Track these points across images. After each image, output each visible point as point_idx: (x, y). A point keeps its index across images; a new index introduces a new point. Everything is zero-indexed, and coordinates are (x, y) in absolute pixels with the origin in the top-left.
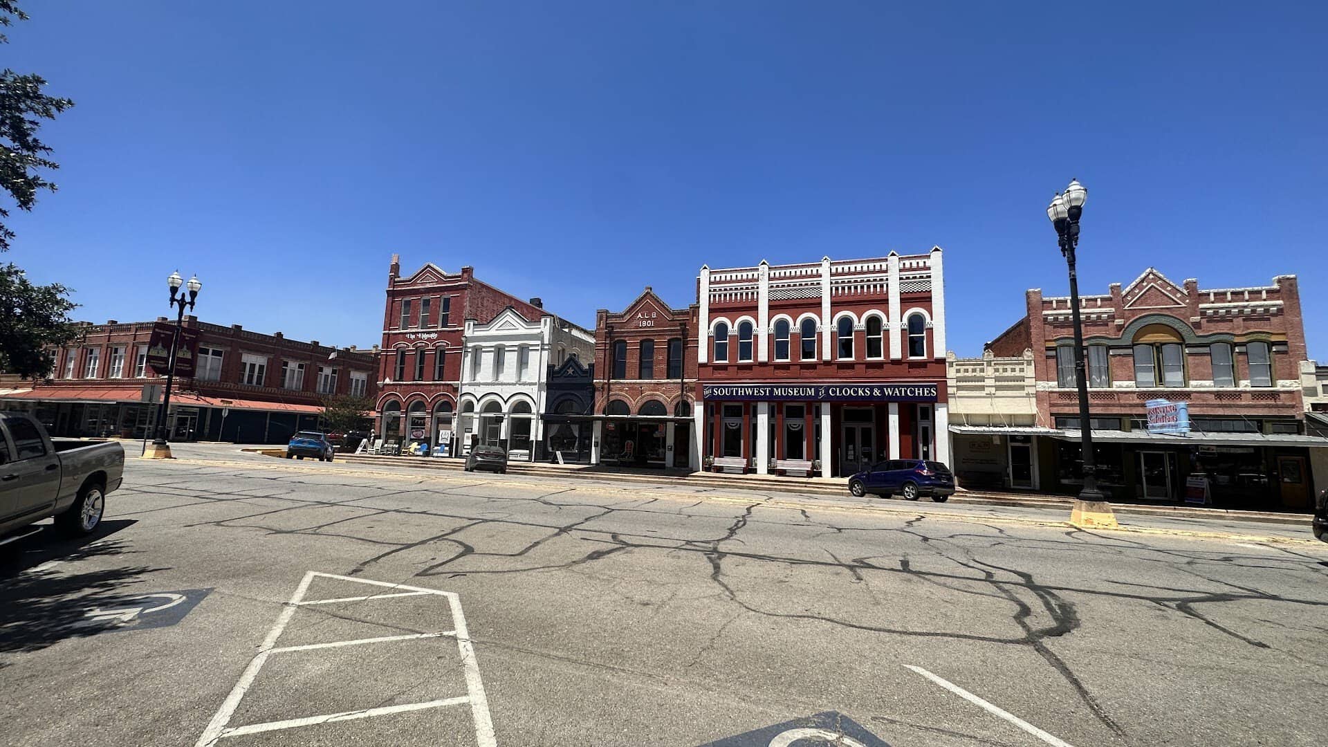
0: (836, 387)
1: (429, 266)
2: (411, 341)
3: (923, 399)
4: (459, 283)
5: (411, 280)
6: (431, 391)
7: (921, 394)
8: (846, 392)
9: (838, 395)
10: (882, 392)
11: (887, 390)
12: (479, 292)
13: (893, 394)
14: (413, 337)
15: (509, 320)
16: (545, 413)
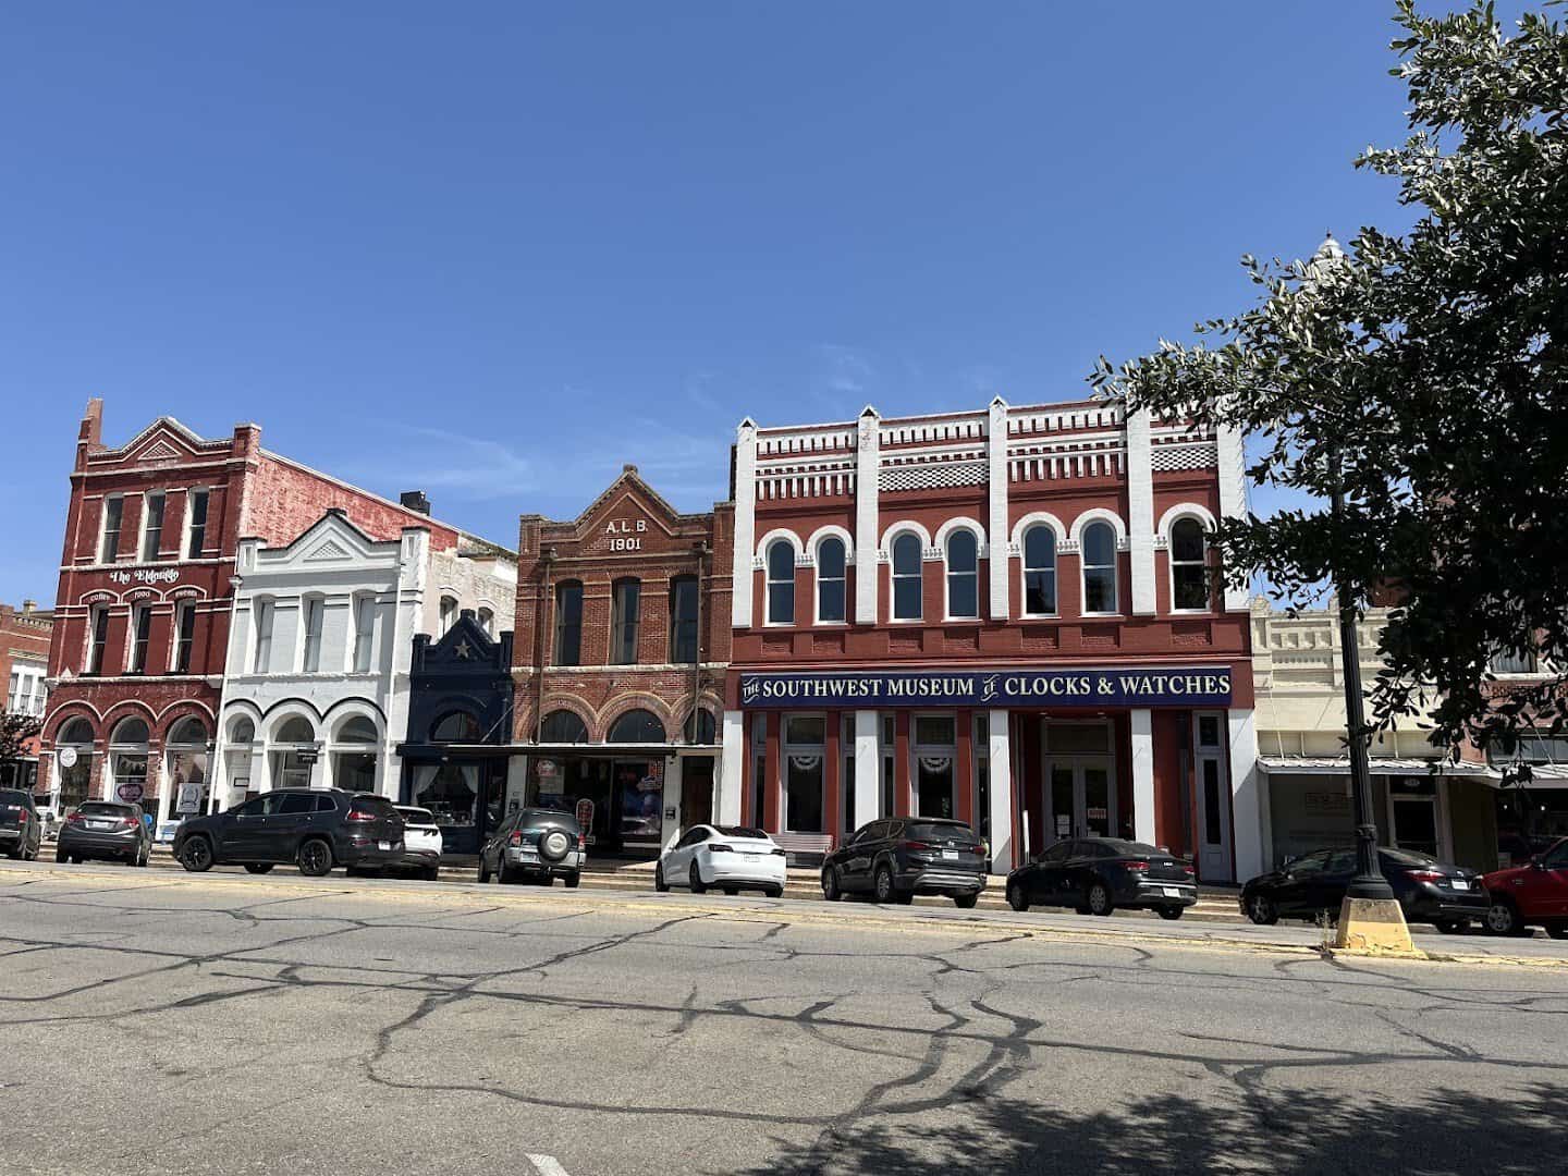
0: (1020, 675)
1: (164, 424)
2: (119, 587)
3: (1203, 700)
4: (228, 461)
5: (123, 455)
6: (161, 697)
7: (1199, 691)
8: (1041, 687)
9: (1023, 692)
10: (1117, 686)
11: (1127, 681)
12: (275, 479)
13: (1138, 690)
14: (125, 578)
15: (334, 540)
16: (407, 742)
